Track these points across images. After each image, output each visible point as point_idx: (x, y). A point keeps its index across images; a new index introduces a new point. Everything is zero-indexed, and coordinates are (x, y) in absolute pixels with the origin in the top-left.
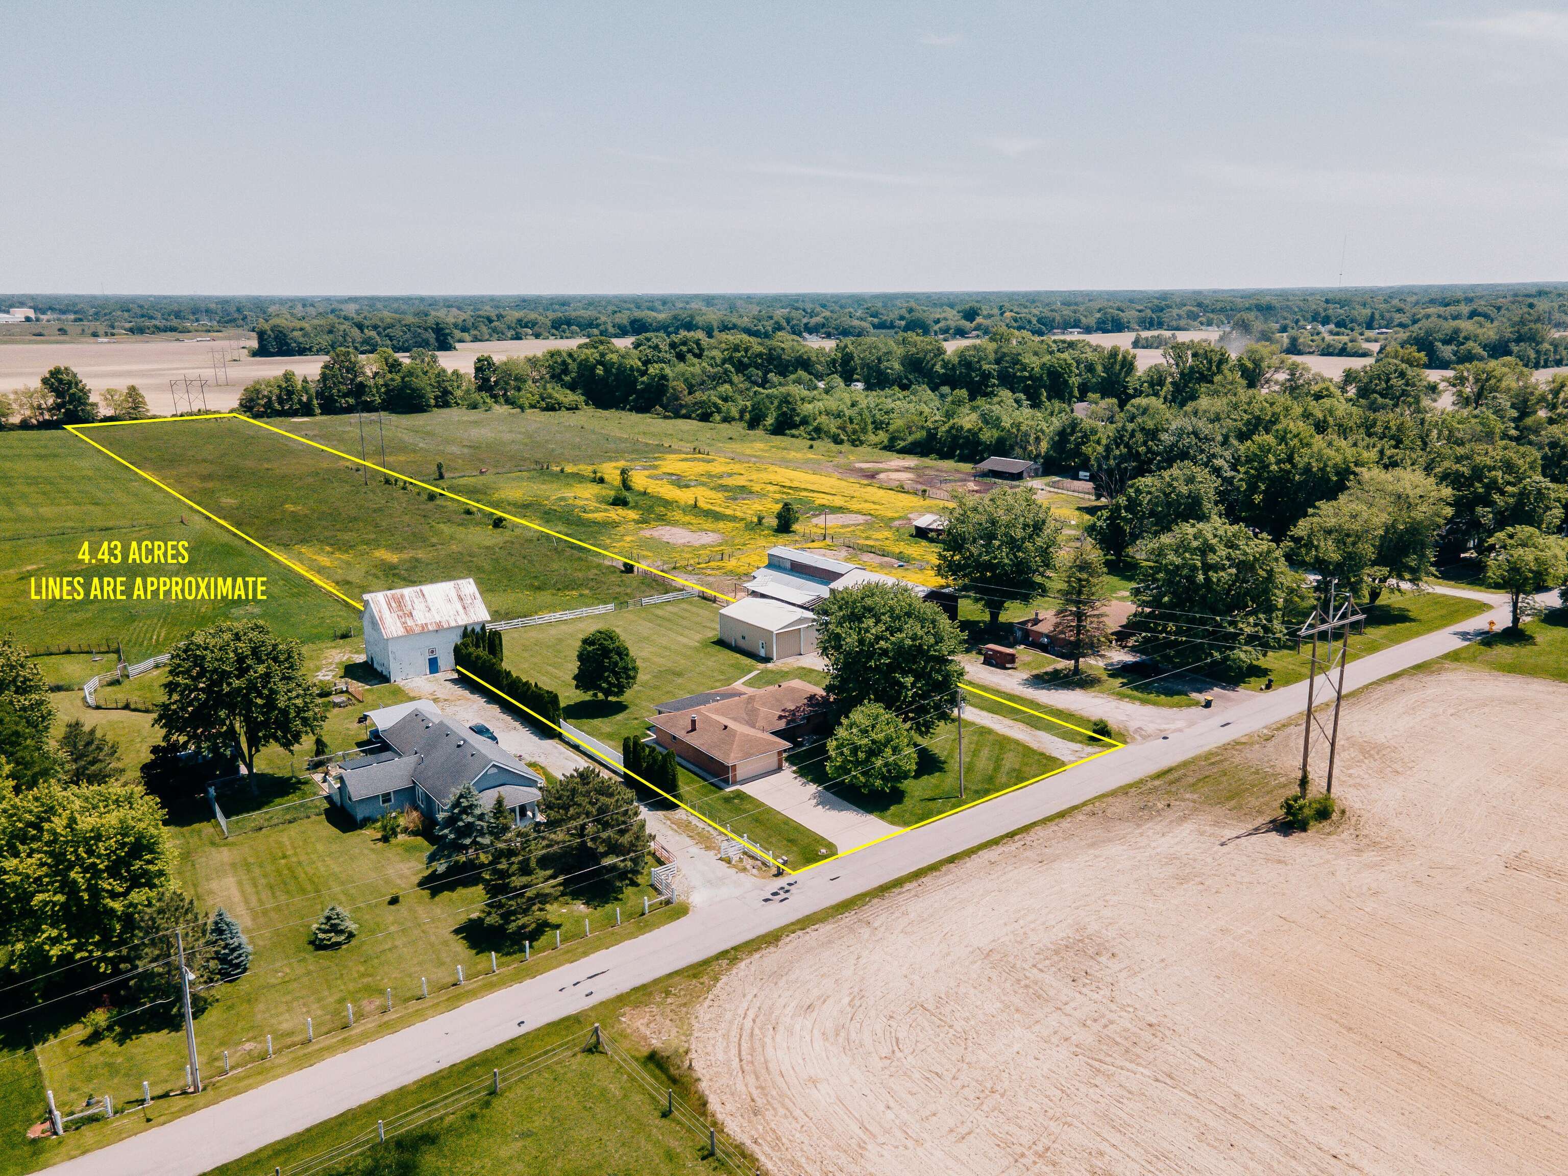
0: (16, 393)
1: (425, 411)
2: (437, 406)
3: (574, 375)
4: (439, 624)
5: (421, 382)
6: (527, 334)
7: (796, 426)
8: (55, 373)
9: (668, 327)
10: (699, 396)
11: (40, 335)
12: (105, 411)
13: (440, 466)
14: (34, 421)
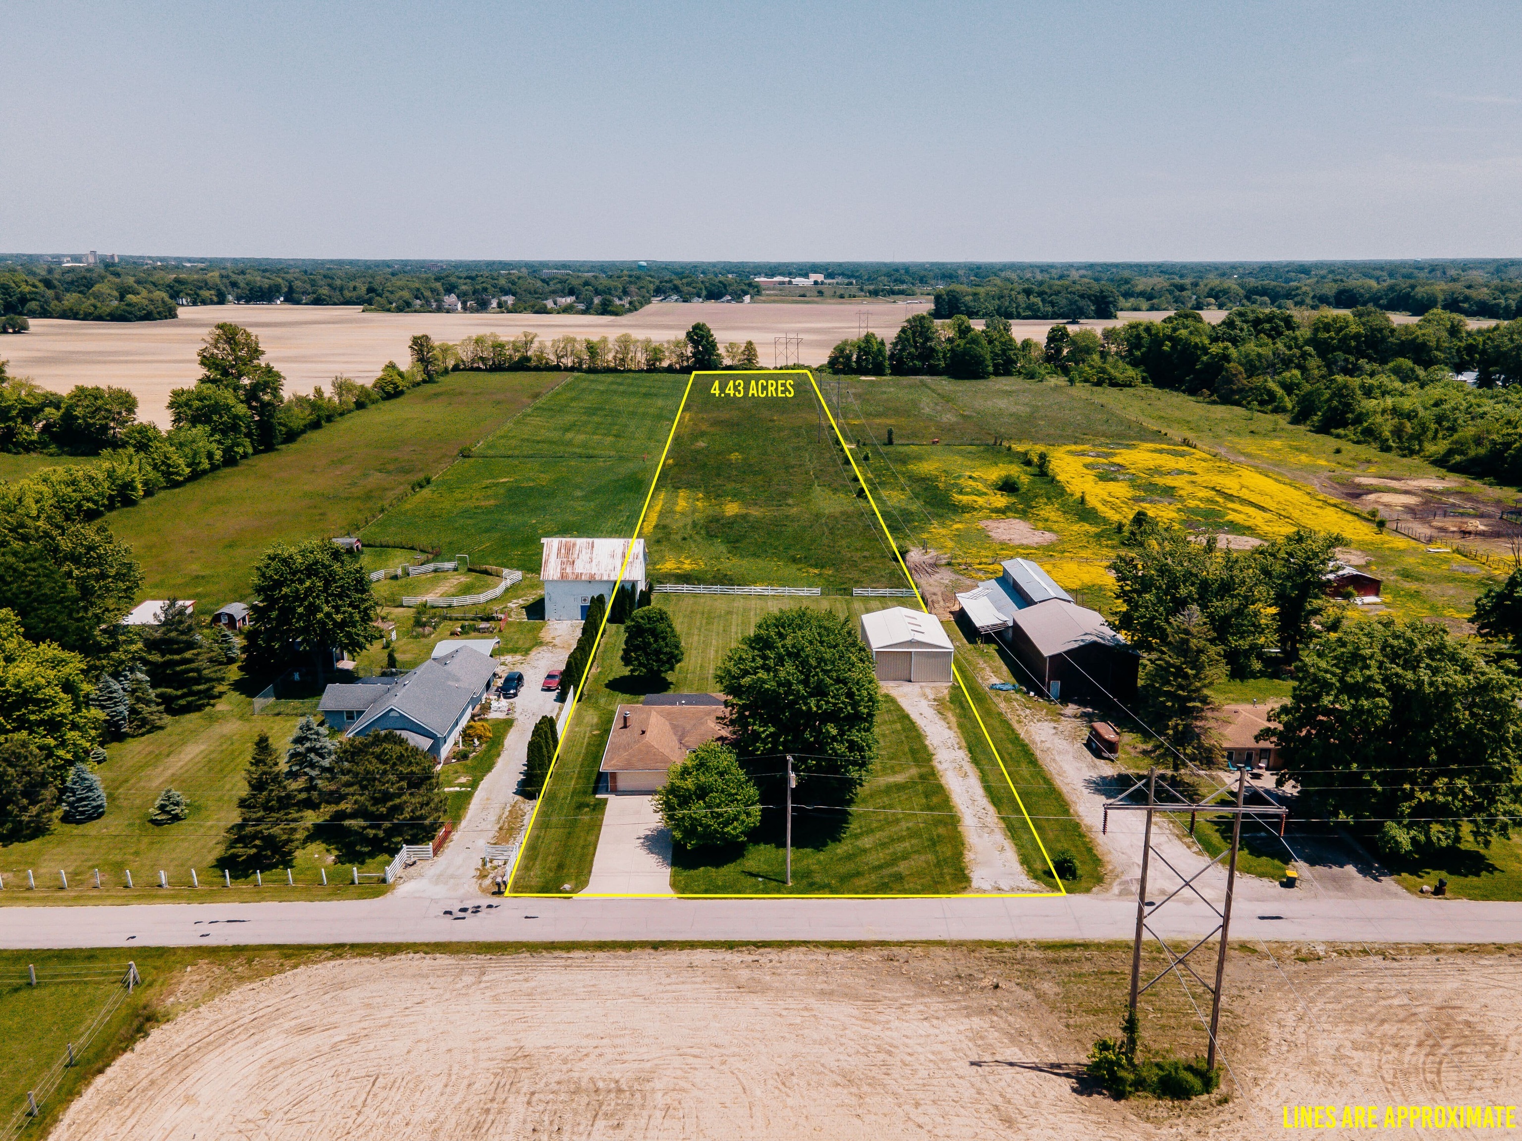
0: (668, 342)
1: (983, 378)
2: (996, 373)
3: (1144, 349)
4: (592, 576)
5: (985, 351)
6: (1209, 304)
7: (1344, 425)
8: (697, 327)
9: (1380, 298)
10: (1257, 381)
11: (804, 296)
12: (727, 362)
13: (890, 433)
14: (678, 366)
